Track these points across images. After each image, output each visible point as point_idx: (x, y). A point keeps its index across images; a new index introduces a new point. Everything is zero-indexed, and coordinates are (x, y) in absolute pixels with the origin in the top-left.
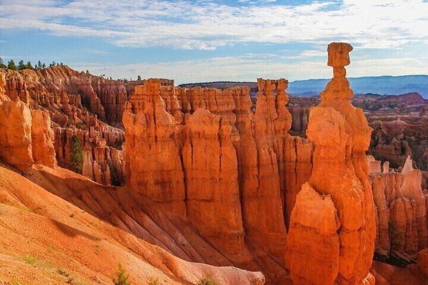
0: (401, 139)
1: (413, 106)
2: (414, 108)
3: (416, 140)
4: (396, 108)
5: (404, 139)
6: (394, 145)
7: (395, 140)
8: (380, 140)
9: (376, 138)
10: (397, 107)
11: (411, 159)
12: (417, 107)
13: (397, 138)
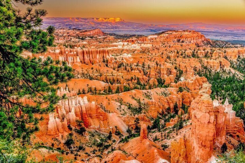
10: (94, 37)
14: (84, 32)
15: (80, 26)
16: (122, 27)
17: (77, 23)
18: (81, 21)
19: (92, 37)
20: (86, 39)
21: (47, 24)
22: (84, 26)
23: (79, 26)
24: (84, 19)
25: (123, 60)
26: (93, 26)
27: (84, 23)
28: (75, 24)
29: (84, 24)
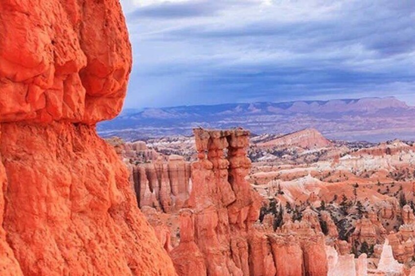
0: (318, 209)
1: (311, 151)
2: (313, 154)
3: (341, 209)
4: (286, 156)
5: (323, 207)
6: (309, 218)
7: (308, 210)
8: (285, 212)
9: (278, 210)
10: (286, 153)
11: (389, 244)
12: (318, 153)
13: (312, 208)
14: (264, 141)
15: (265, 128)
16: (398, 122)
17: (257, 120)
18: (272, 113)
19: (279, 154)
20: (259, 159)
21: (162, 128)
22: (279, 125)
23: (261, 126)
24: (279, 107)
25: (282, 193)
26: (306, 124)
27: (279, 117)
28: (250, 121)
29: (278, 121)
